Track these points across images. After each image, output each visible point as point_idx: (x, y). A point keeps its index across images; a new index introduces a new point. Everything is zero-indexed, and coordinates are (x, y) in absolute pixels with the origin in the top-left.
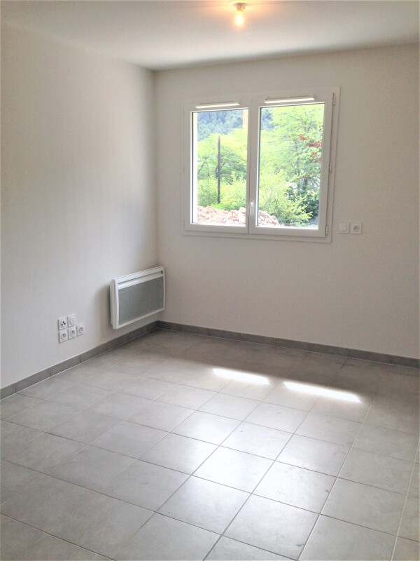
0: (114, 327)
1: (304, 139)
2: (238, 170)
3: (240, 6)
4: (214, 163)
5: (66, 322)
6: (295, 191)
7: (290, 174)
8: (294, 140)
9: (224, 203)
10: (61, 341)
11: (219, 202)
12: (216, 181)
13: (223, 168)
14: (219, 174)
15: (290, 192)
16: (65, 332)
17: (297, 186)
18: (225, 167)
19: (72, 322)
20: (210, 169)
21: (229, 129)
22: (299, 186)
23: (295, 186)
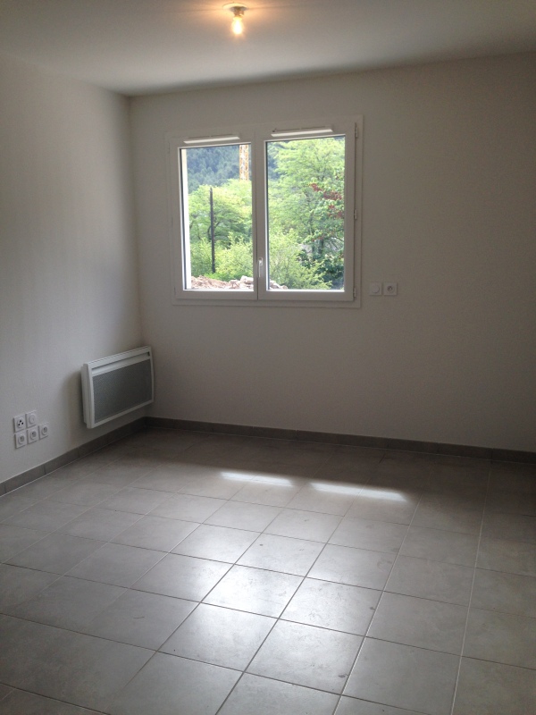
0: (88, 427)
1: (318, 189)
2: (236, 230)
3: (238, 10)
4: (205, 222)
5: (24, 421)
6: (309, 255)
7: (303, 235)
8: (305, 192)
9: (221, 272)
10: (18, 446)
11: (214, 271)
12: (210, 245)
13: (218, 229)
14: (213, 236)
15: (303, 256)
16: (22, 434)
17: (311, 249)
18: (220, 227)
19: (32, 421)
20: (201, 230)
21: (222, 180)
22: (313, 249)
23: (308, 248)
